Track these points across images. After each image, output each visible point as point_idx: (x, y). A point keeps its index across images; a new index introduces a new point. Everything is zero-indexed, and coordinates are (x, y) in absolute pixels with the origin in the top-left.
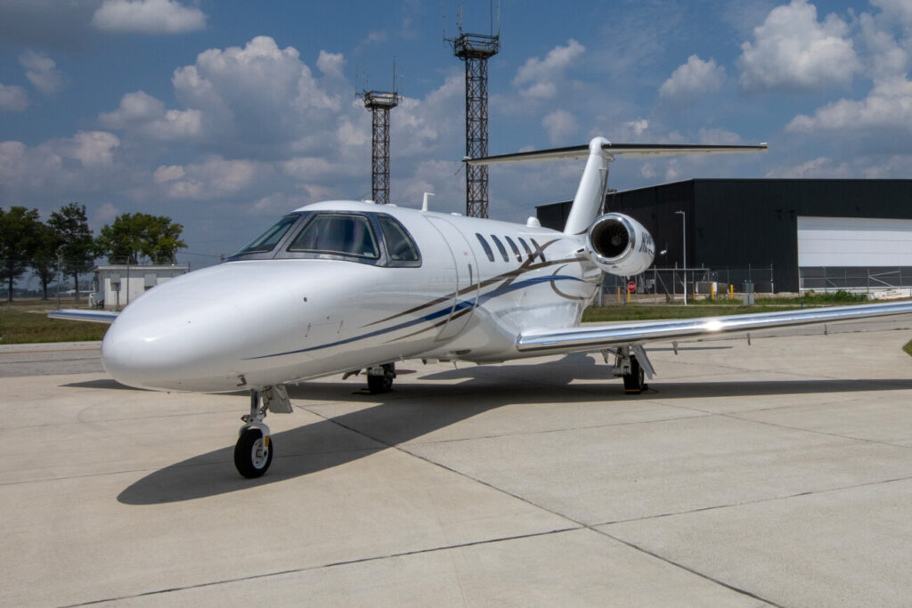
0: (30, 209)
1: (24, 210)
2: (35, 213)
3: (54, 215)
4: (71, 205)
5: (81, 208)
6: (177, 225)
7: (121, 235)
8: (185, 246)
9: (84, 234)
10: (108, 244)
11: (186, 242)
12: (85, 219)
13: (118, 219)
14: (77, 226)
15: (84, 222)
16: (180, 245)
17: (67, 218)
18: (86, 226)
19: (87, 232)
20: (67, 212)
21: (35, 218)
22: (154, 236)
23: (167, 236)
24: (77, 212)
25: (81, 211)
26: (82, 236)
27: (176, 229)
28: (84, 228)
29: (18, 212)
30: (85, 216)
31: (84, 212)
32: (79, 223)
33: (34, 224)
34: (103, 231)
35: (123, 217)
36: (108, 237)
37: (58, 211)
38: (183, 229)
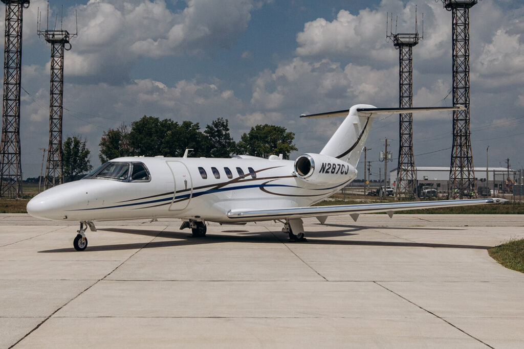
0: (194, 123)
1: (191, 123)
2: (197, 126)
3: (208, 127)
4: (218, 119)
5: (225, 121)
6: (291, 133)
7: (254, 140)
8: (296, 149)
9: (228, 141)
10: (245, 147)
11: (296, 147)
12: (228, 130)
13: (253, 129)
14: (222, 135)
15: (228, 132)
16: (293, 148)
17: (216, 129)
18: (229, 134)
19: (230, 139)
20: (216, 125)
21: (197, 129)
22: (274, 141)
23: (283, 142)
24: (223, 125)
25: (225, 124)
26: (226, 142)
27: (290, 137)
28: (227, 136)
29: (187, 125)
30: (228, 127)
31: (227, 124)
32: (224, 133)
33: (196, 134)
34: (242, 138)
35: (256, 127)
36: (246, 141)
37: (210, 124)
38: (295, 136)
